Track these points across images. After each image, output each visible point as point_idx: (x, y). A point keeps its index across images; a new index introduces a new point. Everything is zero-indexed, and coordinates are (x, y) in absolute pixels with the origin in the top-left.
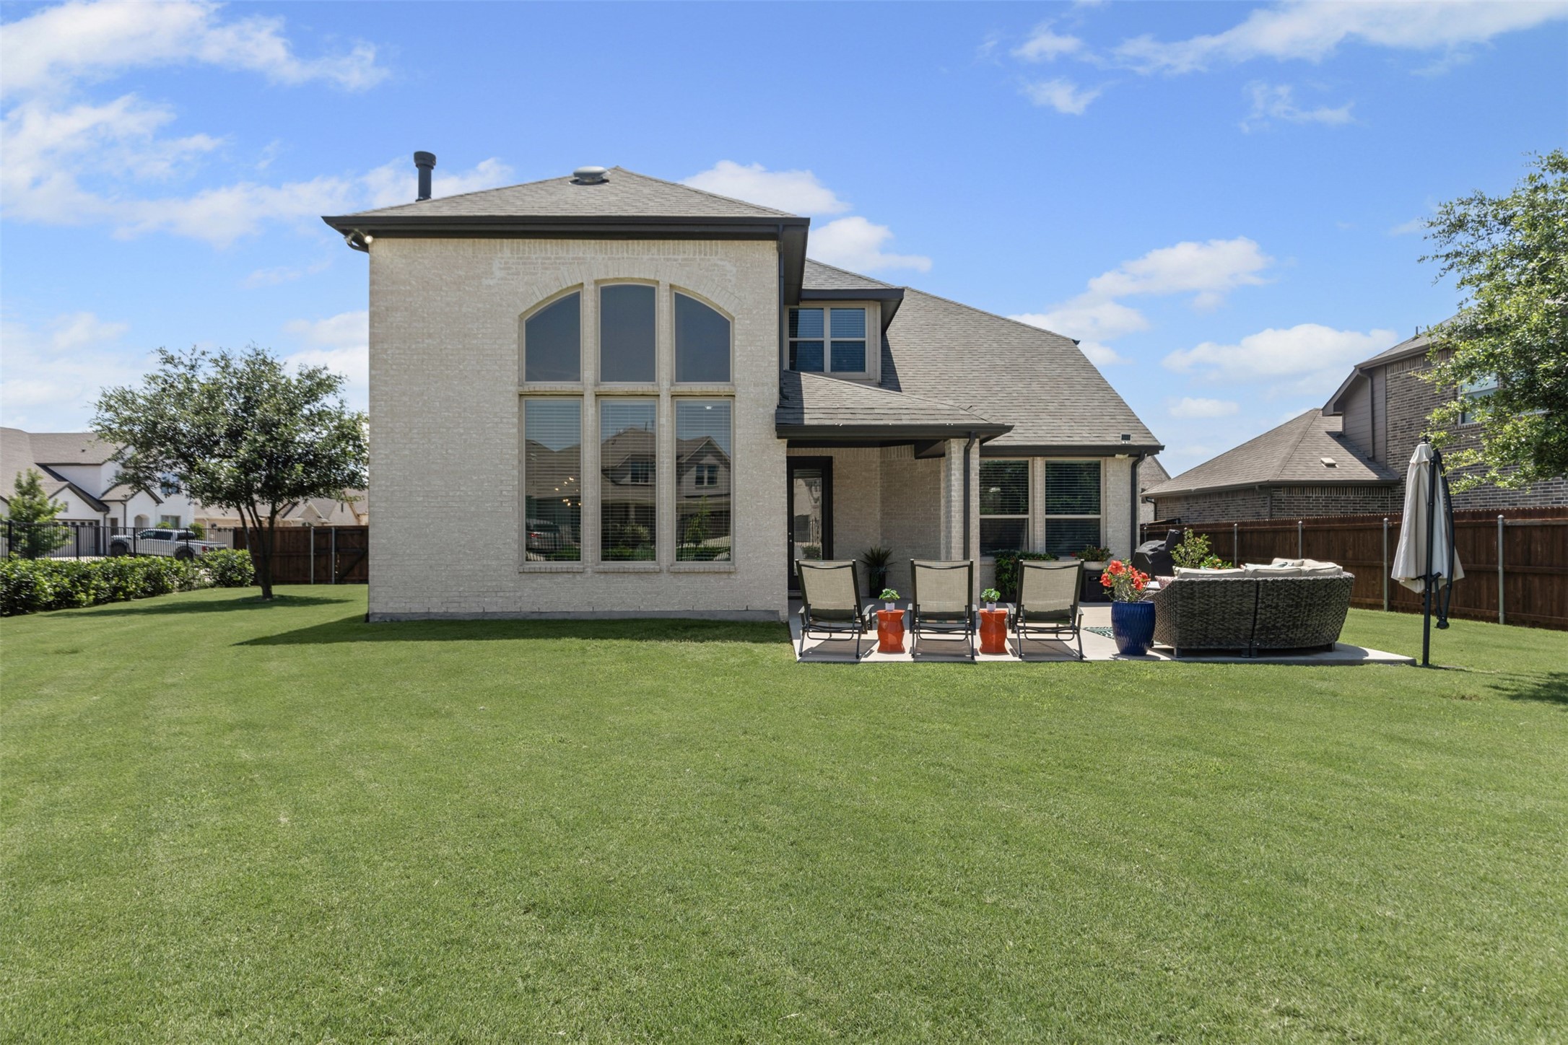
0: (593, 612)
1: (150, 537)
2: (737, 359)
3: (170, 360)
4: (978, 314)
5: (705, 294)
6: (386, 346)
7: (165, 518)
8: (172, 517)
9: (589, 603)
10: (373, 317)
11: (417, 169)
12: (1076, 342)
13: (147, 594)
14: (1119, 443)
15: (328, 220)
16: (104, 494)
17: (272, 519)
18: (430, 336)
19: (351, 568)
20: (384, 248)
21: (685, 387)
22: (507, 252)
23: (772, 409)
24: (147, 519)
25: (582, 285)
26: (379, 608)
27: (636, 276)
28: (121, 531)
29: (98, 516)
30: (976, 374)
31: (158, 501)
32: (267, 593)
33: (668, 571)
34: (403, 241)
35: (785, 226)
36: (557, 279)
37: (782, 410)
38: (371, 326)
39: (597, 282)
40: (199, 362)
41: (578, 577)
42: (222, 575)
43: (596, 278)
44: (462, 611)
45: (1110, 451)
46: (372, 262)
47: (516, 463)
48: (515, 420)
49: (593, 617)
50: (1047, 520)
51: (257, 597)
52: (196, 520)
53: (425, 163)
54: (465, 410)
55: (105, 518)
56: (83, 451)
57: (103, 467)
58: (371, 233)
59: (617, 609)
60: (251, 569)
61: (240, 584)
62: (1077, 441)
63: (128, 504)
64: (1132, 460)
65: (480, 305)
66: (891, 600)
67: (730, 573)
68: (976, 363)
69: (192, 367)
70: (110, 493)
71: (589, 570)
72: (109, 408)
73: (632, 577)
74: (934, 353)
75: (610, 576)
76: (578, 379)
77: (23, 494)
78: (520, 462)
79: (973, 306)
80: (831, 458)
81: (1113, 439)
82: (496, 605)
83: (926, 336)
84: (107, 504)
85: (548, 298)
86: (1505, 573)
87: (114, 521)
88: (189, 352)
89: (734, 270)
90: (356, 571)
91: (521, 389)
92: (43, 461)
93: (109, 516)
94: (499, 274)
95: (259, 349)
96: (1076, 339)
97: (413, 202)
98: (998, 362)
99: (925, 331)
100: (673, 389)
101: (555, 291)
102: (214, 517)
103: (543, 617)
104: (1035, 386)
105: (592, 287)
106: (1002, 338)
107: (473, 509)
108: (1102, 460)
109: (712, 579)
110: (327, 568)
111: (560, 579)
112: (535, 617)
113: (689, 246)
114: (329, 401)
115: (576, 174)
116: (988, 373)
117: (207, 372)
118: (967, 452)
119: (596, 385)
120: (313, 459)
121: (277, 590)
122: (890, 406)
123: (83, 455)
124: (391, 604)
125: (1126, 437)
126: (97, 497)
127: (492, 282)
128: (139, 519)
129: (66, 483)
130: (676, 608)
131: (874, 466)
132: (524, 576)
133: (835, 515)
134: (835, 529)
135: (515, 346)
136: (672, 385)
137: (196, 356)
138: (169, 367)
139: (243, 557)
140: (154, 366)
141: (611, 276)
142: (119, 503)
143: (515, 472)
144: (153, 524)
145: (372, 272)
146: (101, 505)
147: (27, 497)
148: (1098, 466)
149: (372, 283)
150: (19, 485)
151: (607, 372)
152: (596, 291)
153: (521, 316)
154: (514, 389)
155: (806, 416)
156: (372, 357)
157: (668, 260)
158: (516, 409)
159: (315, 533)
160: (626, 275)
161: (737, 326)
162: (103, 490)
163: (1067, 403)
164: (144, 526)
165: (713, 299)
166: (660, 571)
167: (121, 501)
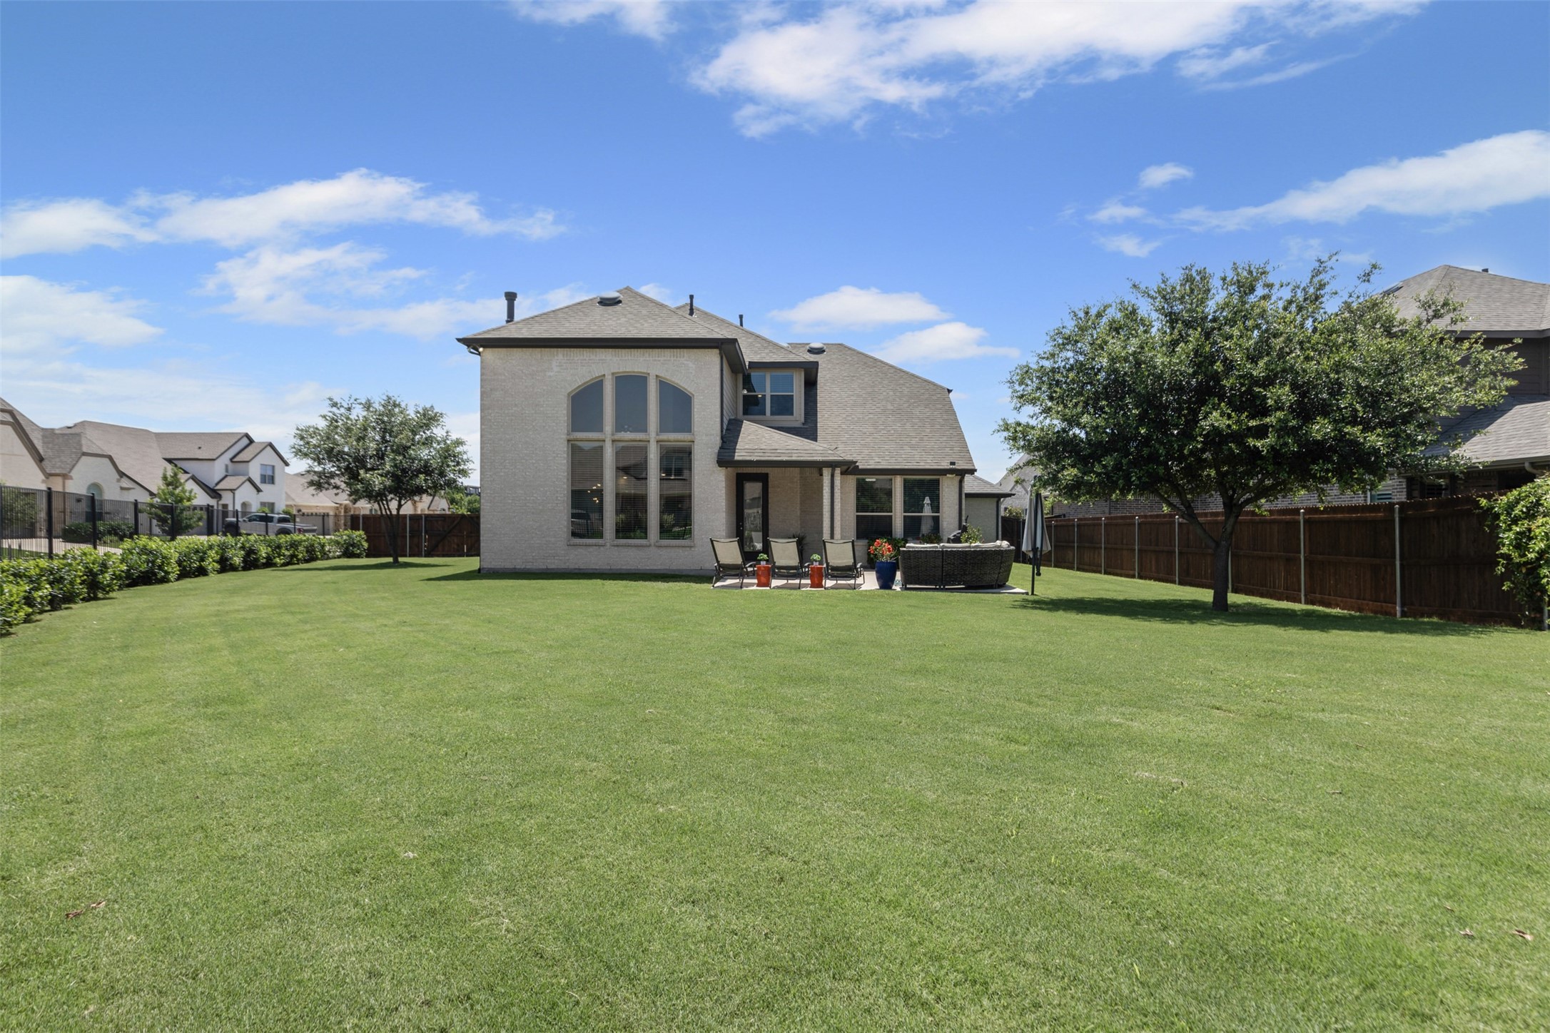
0: (610, 569)
1: (255, 520)
2: (696, 420)
3: (335, 405)
4: (887, 367)
5: (676, 381)
6: (490, 411)
7: (263, 504)
8: (268, 503)
9: (608, 564)
10: (483, 394)
11: (506, 301)
12: (949, 391)
13: (307, 561)
14: (948, 467)
15: (459, 340)
16: (217, 484)
17: (398, 510)
18: (516, 405)
19: (437, 546)
20: (489, 354)
21: (664, 436)
22: (560, 356)
23: (716, 450)
24: (250, 505)
25: (604, 375)
26: (486, 565)
27: (636, 370)
28: (230, 514)
29: (213, 502)
30: (871, 416)
31: (259, 490)
32: (396, 561)
33: (655, 546)
34: (500, 350)
35: (722, 343)
36: (590, 372)
37: (722, 450)
38: (482, 400)
39: (613, 374)
40: (354, 405)
41: (602, 548)
42: (347, 549)
43: (613, 371)
44: (534, 567)
45: (944, 472)
46: (482, 362)
47: (565, 480)
48: (565, 455)
49: (611, 572)
50: (905, 517)
51: (390, 563)
52: (287, 506)
53: (511, 297)
54: (536, 449)
55: (218, 504)
56: (200, 448)
57: (216, 462)
58: (481, 346)
59: (624, 567)
60: (366, 545)
61: (358, 556)
62: (922, 466)
63: (237, 492)
64: (959, 477)
65: (545, 388)
66: (764, 560)
67: (691, 547)
68: (874, 407)
69: (349, 409)
70: (222, 483)
71: (608, 544)
72: (302, 438)
73: (633, 549)
74: (847, 399)
75: (621, 548)
76: (602, 431)
77: (168, 485)
78: (568, 480)
79: (885, 361)
80: (767, 474)
81: (945, 465)
82: (553, 564)
83: (845, 386)
84: (219, 492)
85: (585, 383)
86: (1180, 553)
87: (225, 506)
88: (347, 400)
89: (694, 366)
90: (440, 548)
91: (568, 437)
92: (168, 456)
93: (221, 502)
94: (556, 369)
95: (390, 395)
96: (950, 389)
97: (504, 323)
98: (890, 407)
99: (845, 382)
100: (657, 437)
101: (589, 379)
102: (300, 504)
103: (582, 572)
104: (908, 426)
105: (610, 377)
106: (898, 388)
107: (541, 508)
108: (940, 477)
109: (680, 550)
110: (419, 545)
111: (591, 549)
112: (576, 571)
113: (668, 352)
114: (438, 432)
115: (601, 299)
116: (879, 416)
117: (358, 413)
118: (833, 476)
119: (613, 435)
120: (426, 469)
121: (401, 559)
122: (788, 447)
123: (200, 451)
124: (493, 563)
125: (953, 463)
126: (211, 487)
127: (551, 374)
128: (244, 505)
129: (189, 476)
130: (659, 567)
131: (795, 480)
132: (570, 547)
133: (770, 511)
134: (770, 521)
135: (565, 412)
136: (657, 435)
137: (351, 401)
138: (334, 409)
139: (360, 536)
140: (326, 410)
141: (621, 370)
142: (230, 492)
143: (565, 486)
144: (255, 508)
145: (482, 368)
146: (214, 493)
147: (170, 487)
148: (937, 482)
149: (482, 374)
150: (165, 478)
151: (619, 427)
152: (612, 379)
153: (569, 394)
154: (564, 437)
155: (736, 454)
156: (482, 418)
157: (655, 360)
158: (566, 449)
159: (410, 519)
160: (630, 370)
161: (695, 400)
162: (217, 480)
163: (926, 438)
164: (248, 510)
165: (681, 384)
166: (650, 546)
167: (231, 490)
